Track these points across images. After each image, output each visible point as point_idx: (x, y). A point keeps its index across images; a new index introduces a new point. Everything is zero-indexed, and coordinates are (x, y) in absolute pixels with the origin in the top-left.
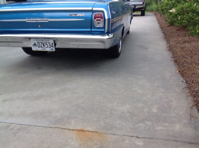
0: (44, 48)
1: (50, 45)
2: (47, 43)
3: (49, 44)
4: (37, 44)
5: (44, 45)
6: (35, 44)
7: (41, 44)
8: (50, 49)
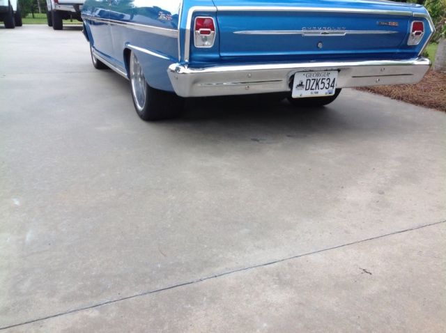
0: (317, 90)
1: (328, 84)
2: (323, 81)
3: (328, 82)
4: (304, 84)
5: (317, 84)
6: (302, 83)
7: (312, 82)
8: (326, 91)
